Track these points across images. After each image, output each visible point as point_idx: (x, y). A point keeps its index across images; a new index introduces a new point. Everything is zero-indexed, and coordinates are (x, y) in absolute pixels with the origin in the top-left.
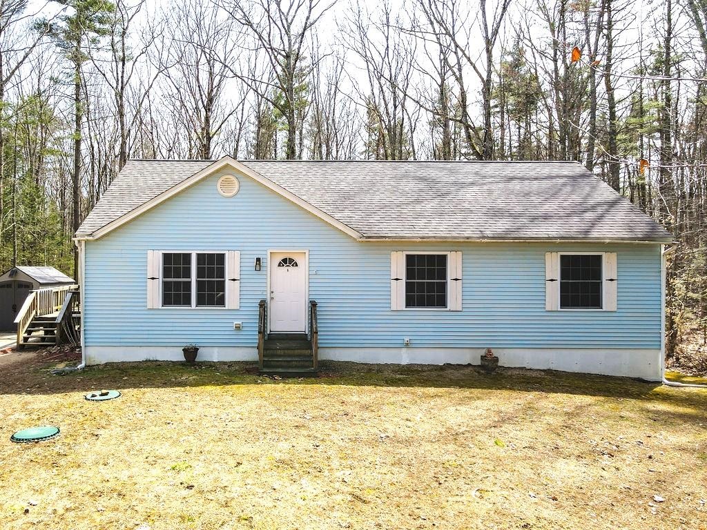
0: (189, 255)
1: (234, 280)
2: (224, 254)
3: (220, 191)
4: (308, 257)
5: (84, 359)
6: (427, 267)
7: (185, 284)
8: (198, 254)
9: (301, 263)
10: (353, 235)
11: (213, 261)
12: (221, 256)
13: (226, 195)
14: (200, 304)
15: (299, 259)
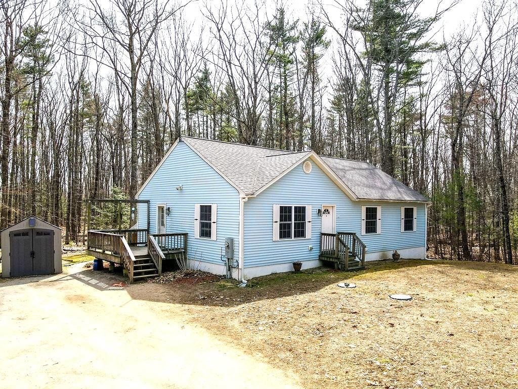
0: (291, 207)
1: (309, 222)
3: (305, 170)
4: (335, 209)
5: (243, 277)
6: (371, 214)
7: (289, 225)
8: (295, 207)
9: (331, 212)
10: (355, 197)
11: (301, 211)
12: (304, 208)
13: (307, 172)
14: (295, 236)
15: (330, 210)
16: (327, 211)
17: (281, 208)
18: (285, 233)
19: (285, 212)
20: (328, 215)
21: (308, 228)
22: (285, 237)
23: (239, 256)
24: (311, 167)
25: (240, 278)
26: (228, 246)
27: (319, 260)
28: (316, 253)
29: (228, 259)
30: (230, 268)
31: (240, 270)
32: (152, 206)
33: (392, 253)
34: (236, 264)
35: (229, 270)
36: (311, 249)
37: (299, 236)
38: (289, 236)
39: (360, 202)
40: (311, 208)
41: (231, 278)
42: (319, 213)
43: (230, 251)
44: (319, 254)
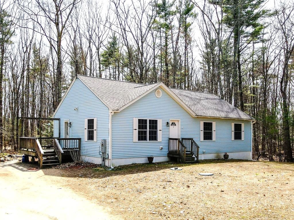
0: (146, 120)
1: (160, 130)
2: (157, 120)
3: (157, 96)
4: (180, 122)
5: (111, 165)
6: (208, 127)
7: (146, 132)
8: (149, 120)
9: (177, 124)
10: (194, 114)
11: (154, 123)
12: (156, 121)
13: (158, 97)
14: (150, 140)
15: (176, 123)
16: (173, 124)
17: (139, 120)
18: (142, 137)
19: (142, 123)
20: (174, 126)
21: (159, 134)
22: (142, 140)
23: (109, 151)
24: (161, 93)
25: (109, 165)
26: (102, 145)
27: (168, 156)
28: (166, 151)
29: (103, 153)
30: (104, 159)
31: (109, 160)
32: (61, 122)
33: (224, 154)
34: (107, 156)
35: (103, 161)
36: (162, 149)
37: (152, 140)
38: (145, 139)
39: (198, 118)
40: (161, 121)
41: (105, 165)
42: (167, 124)
43: (103, 147)
44: (168, 152)
